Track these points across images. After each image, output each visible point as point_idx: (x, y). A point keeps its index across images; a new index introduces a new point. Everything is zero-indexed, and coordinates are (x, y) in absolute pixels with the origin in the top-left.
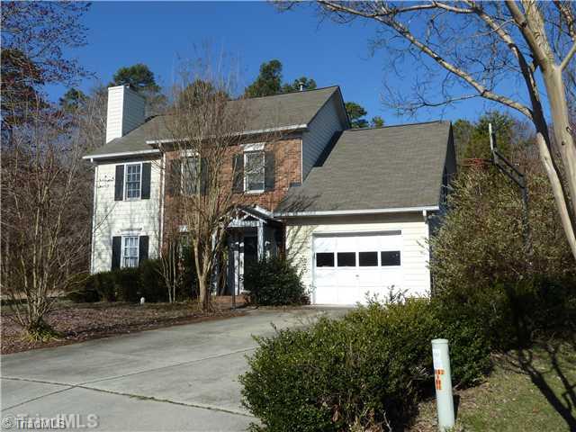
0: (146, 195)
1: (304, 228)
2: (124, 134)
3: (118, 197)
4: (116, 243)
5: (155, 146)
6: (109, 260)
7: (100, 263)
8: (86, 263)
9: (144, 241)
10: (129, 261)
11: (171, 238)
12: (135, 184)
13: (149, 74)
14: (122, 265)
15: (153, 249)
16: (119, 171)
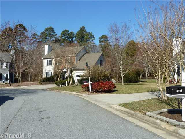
0: (52, 65)
1: (75, 71)
2: (48, 53)
3: (47, 65)
4: (47, 73)
5: (53, 57)
6: (46, 76)
7: (44, 76)
8: (42, 75)
9: (51, 72)
10: (49, 76)
11: (56, 72)
12: (50, 63)
13: (53, 29)
14: (48, 76)
15: (53, 74)
16: (47, 61)
